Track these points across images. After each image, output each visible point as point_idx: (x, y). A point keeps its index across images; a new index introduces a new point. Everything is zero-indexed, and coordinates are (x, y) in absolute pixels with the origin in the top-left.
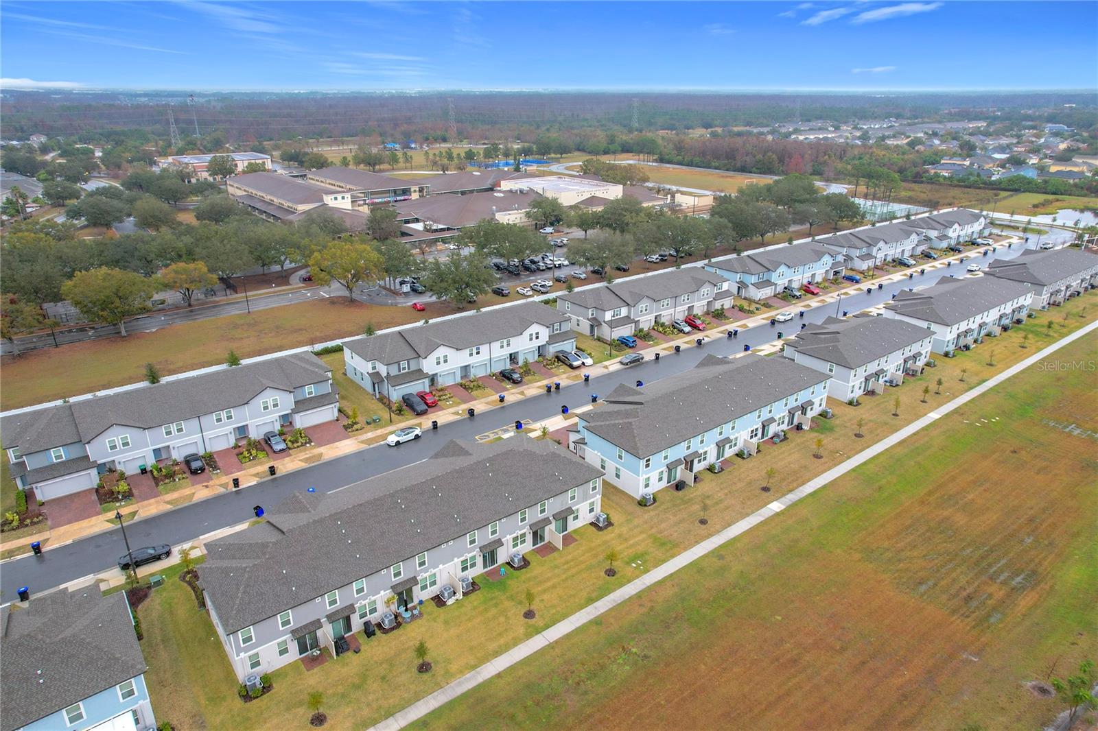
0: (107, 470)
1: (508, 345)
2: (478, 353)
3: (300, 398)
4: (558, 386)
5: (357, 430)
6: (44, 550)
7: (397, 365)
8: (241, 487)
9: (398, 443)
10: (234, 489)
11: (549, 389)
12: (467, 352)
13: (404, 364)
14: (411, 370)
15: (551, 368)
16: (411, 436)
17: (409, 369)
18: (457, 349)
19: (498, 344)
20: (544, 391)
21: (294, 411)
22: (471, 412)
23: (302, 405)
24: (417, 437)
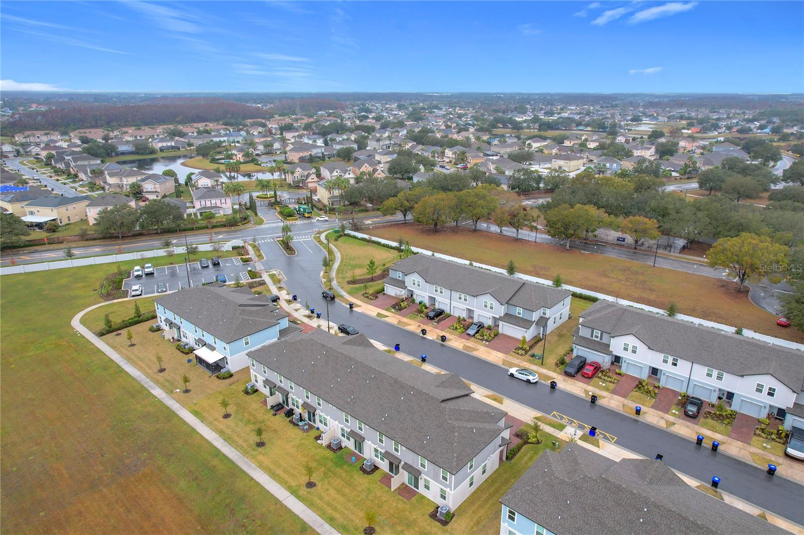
0: (412, 294)
1: (720, 378)
2: (675, 365)
3: (511, 312)
4: (715, 447)
5: (518, 354)
6: (354, 309)
7: (591, 330)
8: (425, 336)
9: (512, 375)
10: (421, 335)
11: (700, 441)
12: (661, 356)
13: (597, 333)
14: (603, 341)
15: (759, 435)
16: (524, 378)
17: (601, 339)
18: (649, 348)
19: (705, 370)
20: (694, 438)
21: (501, 319)
22: (594, 399)
23: (509, 318)
24: (528, 381)
